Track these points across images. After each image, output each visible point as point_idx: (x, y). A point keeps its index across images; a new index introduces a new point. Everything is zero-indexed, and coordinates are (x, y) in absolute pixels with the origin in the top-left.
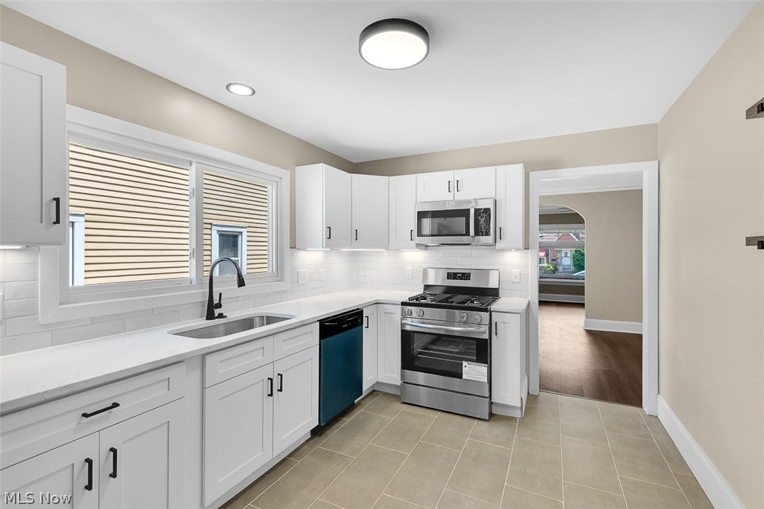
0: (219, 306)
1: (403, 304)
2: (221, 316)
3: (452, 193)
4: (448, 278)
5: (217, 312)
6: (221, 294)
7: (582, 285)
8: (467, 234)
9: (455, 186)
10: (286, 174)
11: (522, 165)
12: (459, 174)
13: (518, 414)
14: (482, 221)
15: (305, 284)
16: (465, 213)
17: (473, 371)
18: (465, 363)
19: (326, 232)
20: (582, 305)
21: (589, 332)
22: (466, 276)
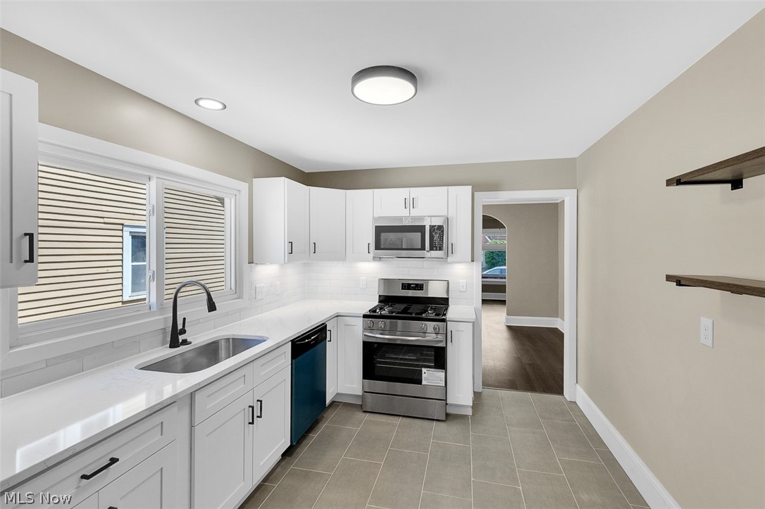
0: (183, 331)
1: (365, 316)
2: (185, 342)
3: (408, 209)
4: (402, 289)
5: (181, 338)
6: (184, 319)
7: (503, 284)
8: (423, 248)
9: (410, 203)
10: (244, 186)
11: (471, 187)
12: (415, 192)
13: (469, 412)
14: (436, 237)
15: (262, 299)
16: (421, 229)
17: (430, 376)
18: (424, 370)
19: (288, 246)
20: (503, 302)
21: (509, 327)
22: (419, 287)
